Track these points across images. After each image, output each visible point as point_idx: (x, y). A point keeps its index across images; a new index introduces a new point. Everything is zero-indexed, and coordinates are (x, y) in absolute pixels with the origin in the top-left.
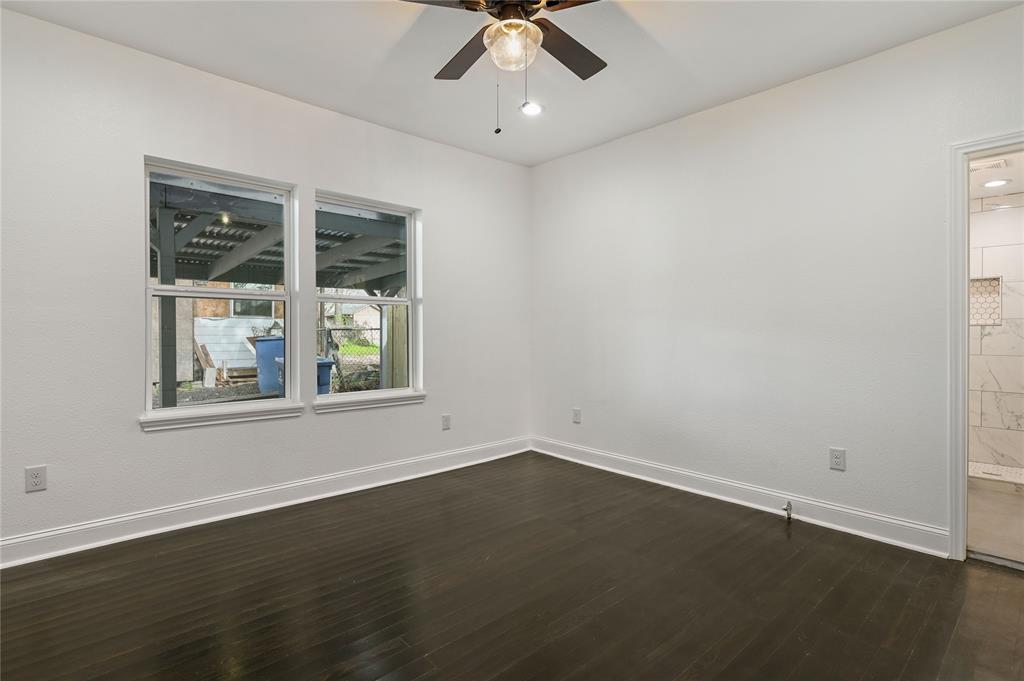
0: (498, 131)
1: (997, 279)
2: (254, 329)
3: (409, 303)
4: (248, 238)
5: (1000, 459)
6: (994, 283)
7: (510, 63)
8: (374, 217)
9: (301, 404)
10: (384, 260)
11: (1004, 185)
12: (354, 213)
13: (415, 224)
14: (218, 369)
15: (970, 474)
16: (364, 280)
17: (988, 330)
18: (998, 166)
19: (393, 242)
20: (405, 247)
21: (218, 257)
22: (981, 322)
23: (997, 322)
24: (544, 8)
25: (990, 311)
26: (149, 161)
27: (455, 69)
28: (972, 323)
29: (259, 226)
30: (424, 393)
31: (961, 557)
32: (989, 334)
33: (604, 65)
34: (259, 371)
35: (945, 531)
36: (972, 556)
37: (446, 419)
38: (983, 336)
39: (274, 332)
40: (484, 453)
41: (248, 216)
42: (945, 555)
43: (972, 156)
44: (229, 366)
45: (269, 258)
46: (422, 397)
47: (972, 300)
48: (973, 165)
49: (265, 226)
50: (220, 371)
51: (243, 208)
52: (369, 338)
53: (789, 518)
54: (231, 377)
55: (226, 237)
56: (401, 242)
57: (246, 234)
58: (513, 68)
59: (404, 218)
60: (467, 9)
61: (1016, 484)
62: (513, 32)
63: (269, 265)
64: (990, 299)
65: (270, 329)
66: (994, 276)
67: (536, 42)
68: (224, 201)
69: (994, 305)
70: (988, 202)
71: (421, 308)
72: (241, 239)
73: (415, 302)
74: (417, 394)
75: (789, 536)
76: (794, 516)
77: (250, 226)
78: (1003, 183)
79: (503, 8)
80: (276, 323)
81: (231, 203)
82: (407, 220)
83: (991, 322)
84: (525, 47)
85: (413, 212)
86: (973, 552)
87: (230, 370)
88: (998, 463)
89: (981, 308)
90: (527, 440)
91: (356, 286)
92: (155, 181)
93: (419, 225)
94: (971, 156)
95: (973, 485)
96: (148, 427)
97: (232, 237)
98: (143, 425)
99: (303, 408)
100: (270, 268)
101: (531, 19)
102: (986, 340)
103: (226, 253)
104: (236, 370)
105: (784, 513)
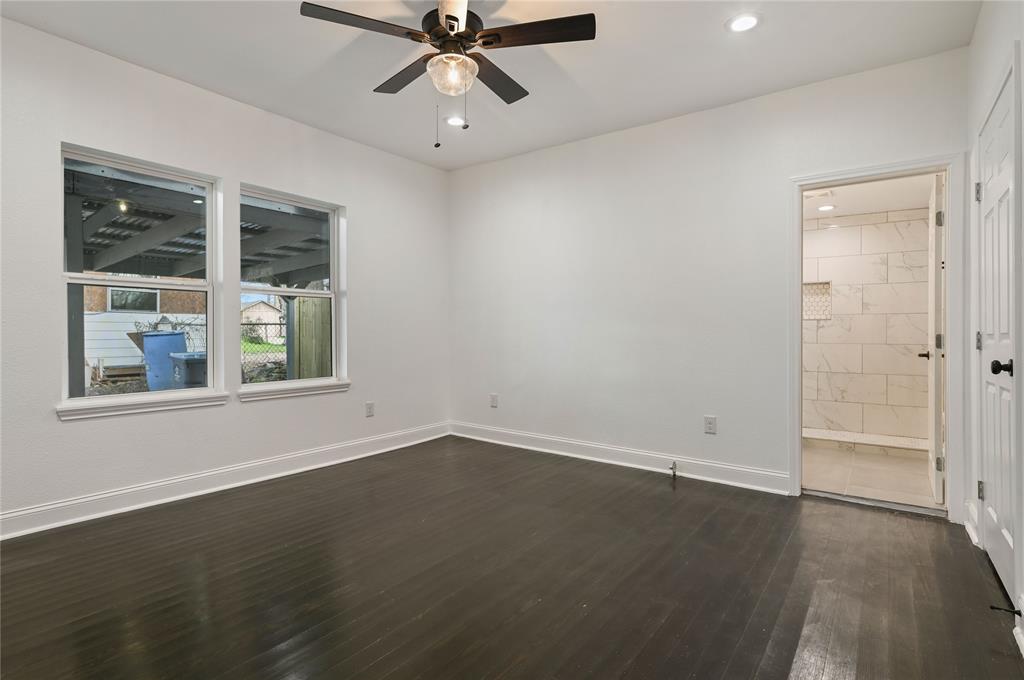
0: (437, 145)
1: (828, 283)
2: (137, 324)
3: (333, 296)
4: (148, 227)
5: (831, 425)
6: (826, 286)
7: (450, 89)
8: (292, 211)
9: (226, 393)
10: (295, 254)
11: (831, 210)
12: (274, 207)
13: (338, 221)
14: (94, 368)
15: (804, 435)
16: (271, 274)
17: (822, 323)
18: (826, 195)
19: (312, 236)
20: (327, 242)
21: (107, 246)
22: (818, 317)
23: (829, 317)
24: (479, 45)
25: (824, 308)
26: (65, 146)
27: (393, 85)
28: (805, 317)
29: (163, 214)
30: (348, 381)
31: (798, 494)
32: (823, 326)
33: (528, 94)
34: (147, 368)
35: (786, 475)
36: (805, 492)
37: (370, 407)
38: (818, 328)
39: (161, 327)
40: (405, 438)
41: (151, 205)
42: (786, 493)
43: (805, 188)
44: (106, 365)
45: (171, 249)
46: (347, 386)
47: (805, 299)
48: (805, 193)
49: (172, 216)
50: (96, 369)
51: (145, 196)
52: (263, 335)
53: (675, 475)
54: (109, 376)
55: (123, 225)
56: (324, 238)
57: (147, 224)
58: (452, 93)
59: (327, 214)
60: (413, 39)
61: (839, 442)
62: (453, 63)
63: (164, 256)
64: (823, 299)
65: (157, 324)
66: (824, 281)
67: (472, 73)
68: (122, 188)
69: (826, 304)
70: (822, 222)
71: (344, 302)
72: (140, 228)
73: (339, 295)
74: (340, 383)
75: (674, 488)
76: (678, 473)
77: (156, 215)
78: (831, 208)
79: (444, 42)
80: (164, 318)
81: (131, 191)
82: (331, 216)
83: (823, 317)
84: (464, 77)
85: (336, 209)
86: (806, 489)
87: (106, 368)
88: (830, 429)
89: (813, 306)
90: (448, 425)
91: (259, 280)
92: (68, 168)
93: (343, 222)
94: (803, 188)
95: (807, 444)
96: (63, 416)
97: (130, 226)
98: (60, 414)
99: (227, 397)
100: (164, 259)
101: (468, 52)
102: (821, 330)
103: (119, 242)
104: (114, 368)
105: (670, 472)
